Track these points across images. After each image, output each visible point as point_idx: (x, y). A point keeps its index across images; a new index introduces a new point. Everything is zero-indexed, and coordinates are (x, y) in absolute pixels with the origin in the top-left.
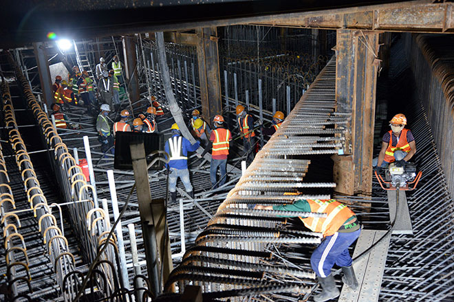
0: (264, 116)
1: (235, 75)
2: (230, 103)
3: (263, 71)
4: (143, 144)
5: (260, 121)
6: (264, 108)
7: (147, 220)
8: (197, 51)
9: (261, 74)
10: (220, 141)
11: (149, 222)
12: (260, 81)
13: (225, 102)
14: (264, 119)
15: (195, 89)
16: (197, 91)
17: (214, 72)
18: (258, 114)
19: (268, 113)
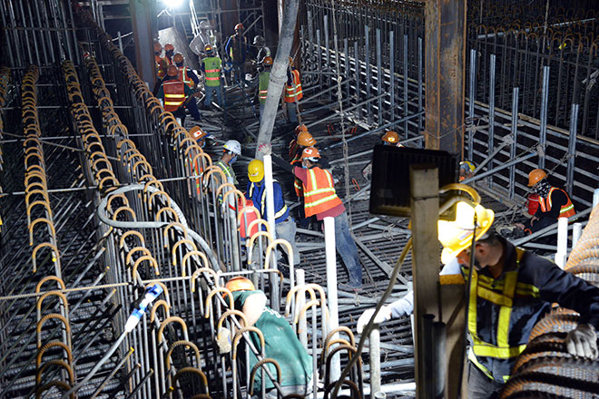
0: (549, 138)
1: (493, 58)
2: (476, 111)
3: (556, 51)
4: (437, 170)
5: (539, 148)
6: (550, 122)
7: (429, 312)
8: (426, 12)
9: (550, 57)
10: (319, 188)
11: (433, 317)
12: (546, 70)
13: (467, 108)
14: (550, 143)
15: (406, 83)
16: (409, 87)
17: (454, 52)
18: (537, 133)
19: (558, 132)
